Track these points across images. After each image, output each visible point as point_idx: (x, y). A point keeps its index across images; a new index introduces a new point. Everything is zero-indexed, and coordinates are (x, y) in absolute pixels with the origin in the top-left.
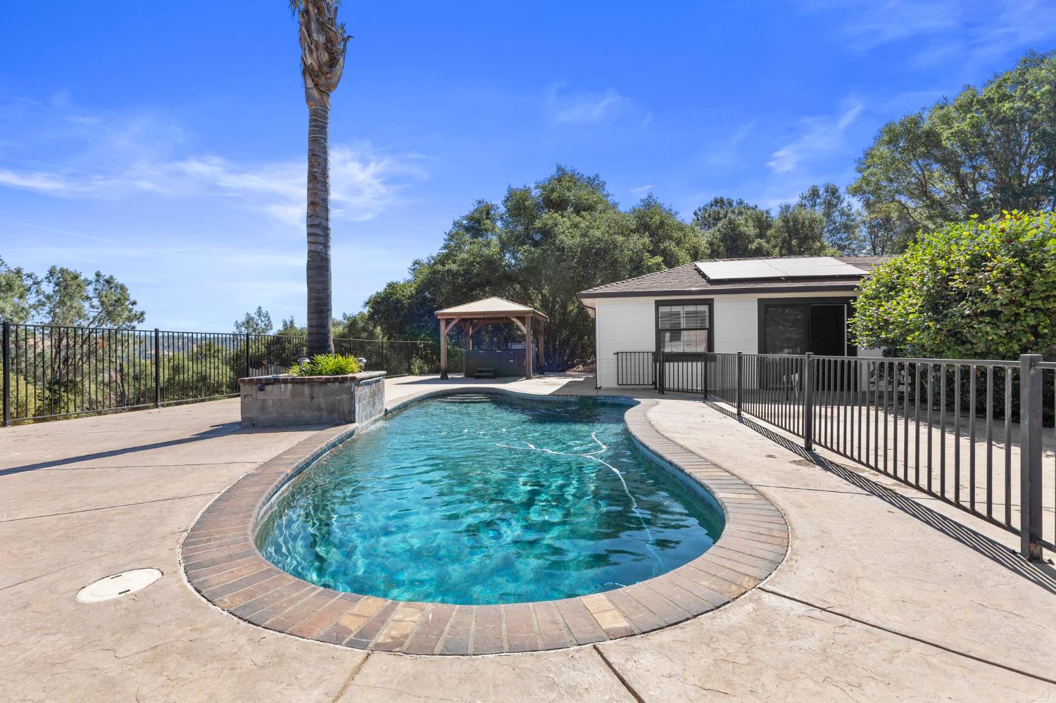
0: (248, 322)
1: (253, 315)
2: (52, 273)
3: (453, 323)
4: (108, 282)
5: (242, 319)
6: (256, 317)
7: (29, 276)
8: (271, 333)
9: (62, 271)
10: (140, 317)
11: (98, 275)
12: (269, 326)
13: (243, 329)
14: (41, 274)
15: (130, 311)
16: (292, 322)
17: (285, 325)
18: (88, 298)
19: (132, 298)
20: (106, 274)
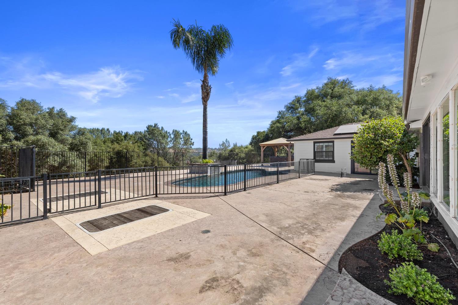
0: (223, 144)
1: (225, 142)
2: (173, 132)
3: (265, 147)
4: (186, 133)
5: (221, 143)
6: (226, 143)
7: (169, 133)
8: (230, 148)
9: (176, 130)
10: (193, 144)
11: (183, 131)
12: (229, 146)
13: (222, 147)
14: (171, 132)
15: (191, 142)
16: (236, 144)
17: (234, 145)
18: (181, 138)
19: (191, 138)
20: (185, 131)
